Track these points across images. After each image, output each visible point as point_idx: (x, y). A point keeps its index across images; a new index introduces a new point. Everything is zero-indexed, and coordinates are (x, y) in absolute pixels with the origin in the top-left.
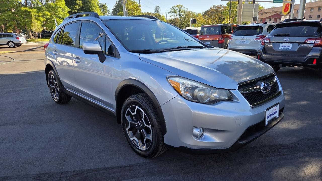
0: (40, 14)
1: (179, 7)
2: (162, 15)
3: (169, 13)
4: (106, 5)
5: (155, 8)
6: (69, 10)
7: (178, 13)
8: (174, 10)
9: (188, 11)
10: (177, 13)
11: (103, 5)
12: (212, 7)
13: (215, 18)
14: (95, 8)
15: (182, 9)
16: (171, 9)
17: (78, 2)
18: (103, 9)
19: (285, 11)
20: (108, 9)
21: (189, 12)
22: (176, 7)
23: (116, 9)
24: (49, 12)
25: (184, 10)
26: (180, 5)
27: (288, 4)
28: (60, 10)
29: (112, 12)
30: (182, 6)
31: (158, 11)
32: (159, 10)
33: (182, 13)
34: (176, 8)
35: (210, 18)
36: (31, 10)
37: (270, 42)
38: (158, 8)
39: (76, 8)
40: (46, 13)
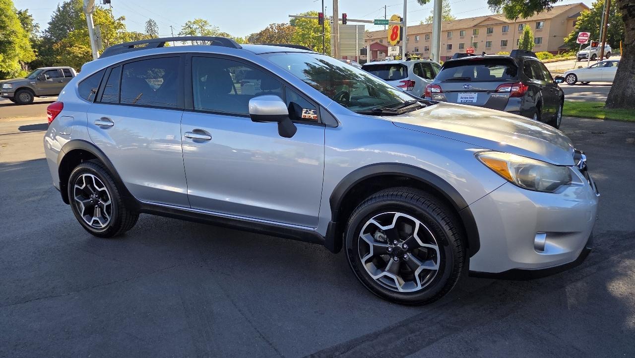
1: (200, 24)
3: (180, 34)
4: (28, 14)
5: (146, 25)
8: (190, 30)
9: (219, 32)
11: (20, 13)
12: (269, 26)
14: (8, 19)
15: (206, 28)
16: (183, 28)
19: (393, 39)
20: (34, 23)
21: (221, 35)
22: (194, 23)
23: (58, 23)
25: (211, 31)
26: (201, 21)
27: (397, 27)
29: (47, 30)
30: (205, 23)
31: (152, 31)
32: (156, 29)
34: (195, 26)
37: (441, 92)
38: (152, 23)
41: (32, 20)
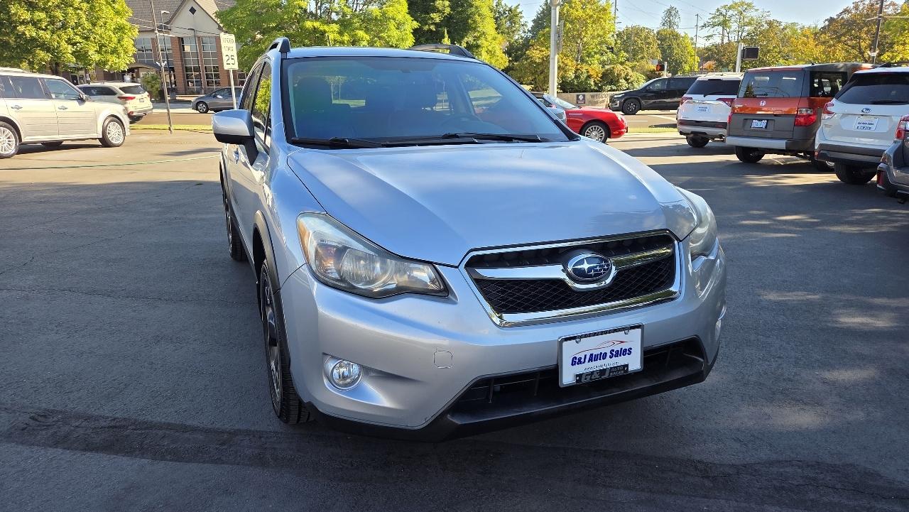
0: (346, 38)
1: (739, 8)
2: (683, 35)
3: (704, 26)
4: (518, 10)
5: (663, 14)
6: (416, 25)
7: (734, 26)
8: (721, 18)
9: (769, 19)
10: (730, 27)
11: (510, 10)
12: (852, 6)
13: (859, 43)
14: (482, 18)
15: (748, 15)
16: (711, 16)
17: (438, 4)
18: (509, 20)
20: (523, 21)
21: (770, 24)
22: (730, 8)
23: (541, 20)
24: (367, 30)
25: (754, 18)
26: (742, 4)
28: (392, 25)
29: (530, 29)
30: (749, 5)
31: (671, 24)
32: (676, 20)
33: (746, 28)
34: (730, 13)
35: (839, 42)
36: (326, 28)
38: (673, 12)
39: (433, 19)
40: (359, 35)
41: (521, 17)
